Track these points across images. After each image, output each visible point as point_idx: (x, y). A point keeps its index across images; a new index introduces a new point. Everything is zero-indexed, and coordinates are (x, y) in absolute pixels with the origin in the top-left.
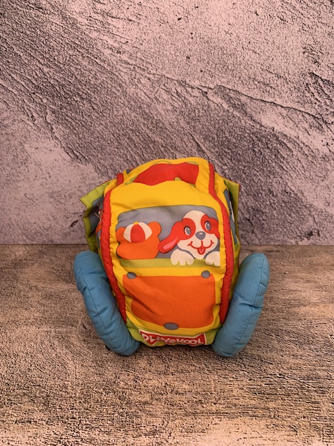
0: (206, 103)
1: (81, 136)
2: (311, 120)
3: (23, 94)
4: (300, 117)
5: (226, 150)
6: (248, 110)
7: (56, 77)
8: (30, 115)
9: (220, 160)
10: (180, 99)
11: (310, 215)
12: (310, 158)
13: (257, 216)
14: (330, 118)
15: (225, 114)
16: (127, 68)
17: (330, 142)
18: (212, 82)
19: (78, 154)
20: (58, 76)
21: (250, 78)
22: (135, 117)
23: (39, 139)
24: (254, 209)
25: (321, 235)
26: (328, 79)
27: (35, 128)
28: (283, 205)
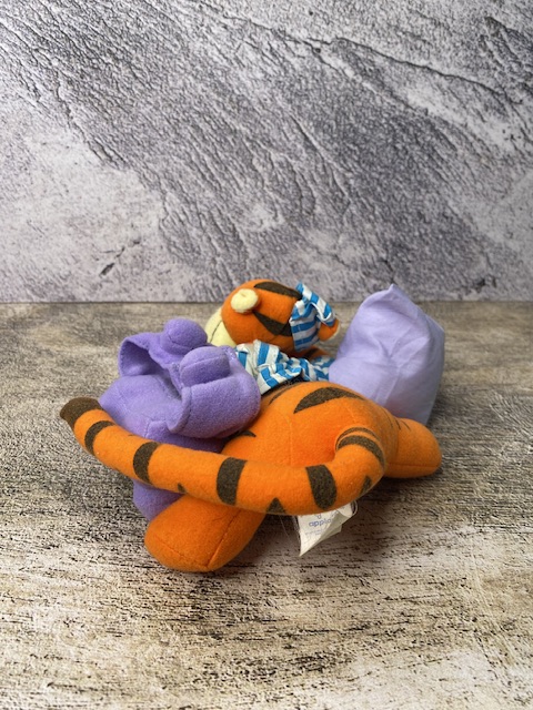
0: (319, 68)
1: (115, 123)
2: (487, 97)
3: (20, 51)
4: (470, 91)
5: (351, 146)
6: (387, 80)
7: (72, 24)
8: (32, 87)
9: (342, 162)
10: (277, 61)
11: (482, 252)
12: (484, 161)
13: (399, 255)
14: (518, 94)
15: (349, 85)
16: (189, 7)
17: (517, 133)
18: (328, 33)
19: (112, 154)
20: (76, 21)
21: (389, 25)
22: (203, 91)
23: (48, 128)
24: (394, 244)
25: (498, 285)
26: (515, 29)
27: (41, 110)
28: (441, 237)
